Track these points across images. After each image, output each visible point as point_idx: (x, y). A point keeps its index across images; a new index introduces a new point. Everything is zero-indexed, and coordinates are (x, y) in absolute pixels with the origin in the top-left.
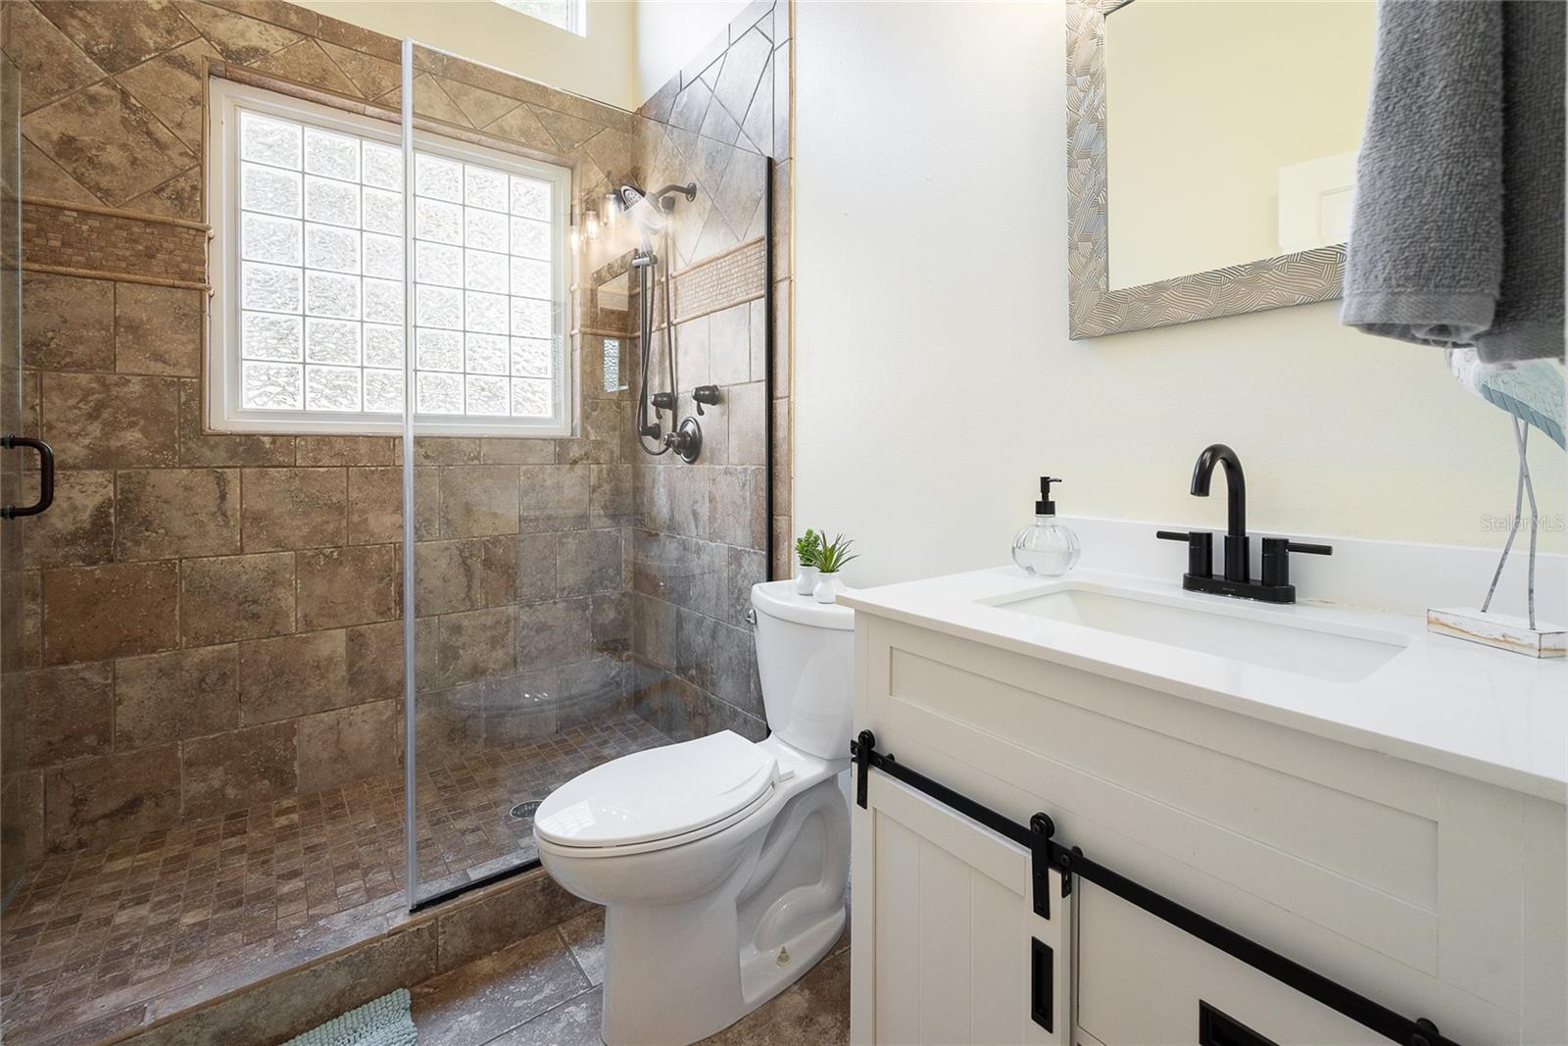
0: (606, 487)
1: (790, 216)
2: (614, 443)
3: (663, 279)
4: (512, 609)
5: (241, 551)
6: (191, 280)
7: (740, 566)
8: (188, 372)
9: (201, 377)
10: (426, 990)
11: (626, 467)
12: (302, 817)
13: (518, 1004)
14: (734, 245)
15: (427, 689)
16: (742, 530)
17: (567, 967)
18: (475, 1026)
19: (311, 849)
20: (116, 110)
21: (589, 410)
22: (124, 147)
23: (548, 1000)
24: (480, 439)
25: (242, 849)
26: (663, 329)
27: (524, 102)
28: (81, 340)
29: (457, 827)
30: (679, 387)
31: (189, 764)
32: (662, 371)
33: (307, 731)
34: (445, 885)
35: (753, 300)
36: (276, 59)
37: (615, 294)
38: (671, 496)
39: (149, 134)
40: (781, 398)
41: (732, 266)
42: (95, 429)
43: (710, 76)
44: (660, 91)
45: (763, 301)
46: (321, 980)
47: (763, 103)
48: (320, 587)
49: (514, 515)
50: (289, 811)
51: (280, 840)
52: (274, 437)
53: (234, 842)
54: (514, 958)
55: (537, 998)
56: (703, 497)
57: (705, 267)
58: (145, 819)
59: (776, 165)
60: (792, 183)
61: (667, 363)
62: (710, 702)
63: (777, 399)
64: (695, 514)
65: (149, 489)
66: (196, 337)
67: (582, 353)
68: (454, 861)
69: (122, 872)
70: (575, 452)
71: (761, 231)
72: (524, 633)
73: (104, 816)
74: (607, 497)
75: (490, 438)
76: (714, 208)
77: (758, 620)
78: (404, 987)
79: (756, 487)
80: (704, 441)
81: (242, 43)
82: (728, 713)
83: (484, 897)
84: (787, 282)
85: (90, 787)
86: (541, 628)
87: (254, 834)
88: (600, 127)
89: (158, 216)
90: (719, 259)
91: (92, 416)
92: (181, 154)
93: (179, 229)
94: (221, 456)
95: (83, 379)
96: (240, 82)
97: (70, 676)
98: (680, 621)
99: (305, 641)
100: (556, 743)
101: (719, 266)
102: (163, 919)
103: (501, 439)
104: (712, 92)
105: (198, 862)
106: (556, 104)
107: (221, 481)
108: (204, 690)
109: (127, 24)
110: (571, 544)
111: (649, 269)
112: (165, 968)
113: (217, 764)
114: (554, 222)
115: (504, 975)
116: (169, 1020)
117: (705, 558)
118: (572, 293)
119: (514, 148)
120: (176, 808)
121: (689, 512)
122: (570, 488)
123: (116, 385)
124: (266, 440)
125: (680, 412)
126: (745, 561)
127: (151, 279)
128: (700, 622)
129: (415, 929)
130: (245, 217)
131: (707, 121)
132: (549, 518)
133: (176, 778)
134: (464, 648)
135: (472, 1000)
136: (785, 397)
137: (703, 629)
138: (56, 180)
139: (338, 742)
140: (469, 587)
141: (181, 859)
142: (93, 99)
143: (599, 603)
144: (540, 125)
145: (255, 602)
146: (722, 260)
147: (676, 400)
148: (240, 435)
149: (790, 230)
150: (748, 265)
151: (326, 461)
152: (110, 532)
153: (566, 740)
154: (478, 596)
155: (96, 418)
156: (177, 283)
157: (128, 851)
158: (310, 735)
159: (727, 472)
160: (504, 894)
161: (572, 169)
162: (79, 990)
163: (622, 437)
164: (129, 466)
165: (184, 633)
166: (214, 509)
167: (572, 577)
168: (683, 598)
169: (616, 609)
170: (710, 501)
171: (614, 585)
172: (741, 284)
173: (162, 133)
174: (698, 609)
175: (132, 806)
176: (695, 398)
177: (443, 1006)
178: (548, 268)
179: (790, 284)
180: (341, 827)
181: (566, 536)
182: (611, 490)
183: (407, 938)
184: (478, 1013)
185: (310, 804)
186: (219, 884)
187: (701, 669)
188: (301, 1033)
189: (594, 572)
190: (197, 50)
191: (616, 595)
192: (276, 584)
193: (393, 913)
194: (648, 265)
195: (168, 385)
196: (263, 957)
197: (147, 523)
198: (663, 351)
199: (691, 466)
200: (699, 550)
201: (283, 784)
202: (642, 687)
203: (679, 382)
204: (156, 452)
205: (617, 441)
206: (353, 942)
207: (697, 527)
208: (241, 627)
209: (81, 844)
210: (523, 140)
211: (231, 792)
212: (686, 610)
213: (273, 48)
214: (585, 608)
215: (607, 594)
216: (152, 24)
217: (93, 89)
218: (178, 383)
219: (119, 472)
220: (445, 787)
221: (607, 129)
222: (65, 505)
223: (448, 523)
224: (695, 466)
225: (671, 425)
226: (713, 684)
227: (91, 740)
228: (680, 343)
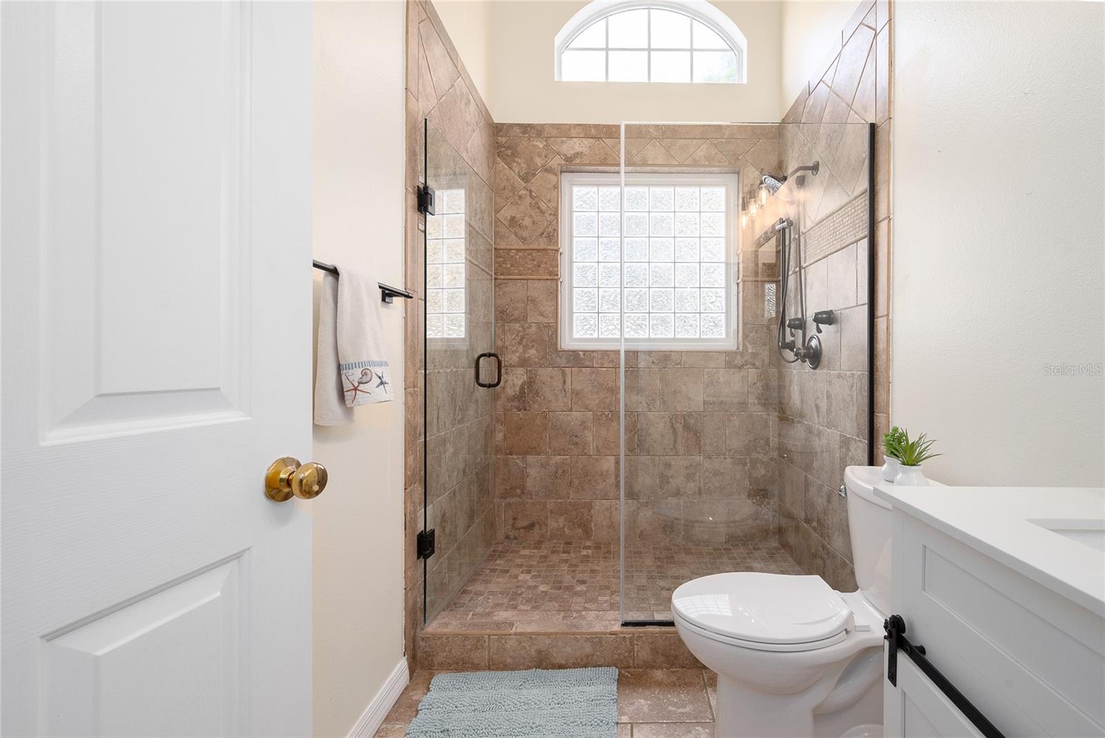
0: (759, 384)
1: (889, 167)
2: (765, 354)
3: (797, 236)
4: (699, 459)
5: (571, 410)
6: (553, 276)
7: (849, 450)
8: (552, 321)
9: (556, 323)
10: (627, 674)
11: (774, 370)
12: (593, 553)
13: (670, 708)
14: (846, 199)
15: (652, 498)
16: (851, 422)
17: (702, 700)
18: (646, 709)
19: (593, 571)
20: (528, 200)
21: (748, 332)
22: (531, 216)
23: (687, 715)
24: (681, 352)
25: (566, 561)
26: (796, 272)
27: (708, 139)
28: (516, 309)
29: (661, 584)
30: (808, 313)
31: (552, 512)
32: (796, 303)
33: (597, 508)
34: (641, 617)
35: (859, 240)
36: (586, 156)
37: (768, 252)
38: (802, 392)
39: (539, 208)
40: (881, 317)
41: (844, 217)
42: (521, 349)
43: (828, 79)
44: (796, 102)
45: (866, 241)
46: (578, 644)
47: (868, 82)
48: (603, 433)
49: (700, 399)
50: (588, 548)
51: (582, 562)
52: (585, 352)
53: (565, 556)
54: (674, 678)
55: (681, 710)
56: (823, 394)
57: (824, 222)
58: (536, 533)
59: (878, 127)
60: (891, 139)
61: (799, 297)
62: (827, 550)
63: (878, 318)
64: (817, 407)
65: (538, 377)
66: (554, 303)
67: (743, 295)
68: (654, 604)
69: (525, 556)
70: (739, 361)
71: (865, 185)
72: (706, 474)
73: (523, 528)
74: (759, 391)
75: (687, 352)
76: (832, 175)
77: (848, 495)
78: (616, 667)
79: (861, 388)
80: (823, 353)
81: (572, 152)
82: (839, 562)
83: (660, 633)
84: (886, 221)
85: (518, 513)
86: (716, 473)
87: (572, 555)
88: (756, 141)
89: (542, 247)
90: (834, 213)
91: (520, 343)
92: (550, 215)
93: (549, 251)
94: (562, 362)
95: (517, 326)
96: (573, 172)
97: (512, 461)
98: (807, 484)
99: (597, 460)
100: (724, 549)
101: (835, 219)
102: (534, 584)
103: (693, 352)
104: (830, 88)
105: (550, 561)
106: (727, 133)
107: (564, 373)
108: (557, 477)
109: (532, 159)
110: (736, 421)
111: (787, 230)
112: (529, 608)
113: (562, 515)
114: (727, 212)
115: (666, 686)
116: (520, 634)
117: (824, 441)
118: (738, 255)
119: (702, 169)
120: (547, 532)
121: (813, 405)
122: (735, 385)
123: (528, 328)
124: (581, 353)
125: (808, 331)
126: (853, 446)
127: (538, 277)
128: (820, 488)
129: (623, 636)
130: (575, 240)
131: (827, 111)
132: (722, 403)
133: (547, 518)
134: (672, 478)
135: (647, 692)
136: (884, 316)
137: (822, 494)
138: (509, 237)
139: (610, 517)
140: (675, 442)
141: (545, 557)
142: (520, 197)
143: (754, 462)
144: (717, 150)
145: (576, 436)
146: (837, 214)
147: (805, 324)
148: (571, 351)
149: (889, 178)
150: (856, 213)
151: (606, 365)
152: (525, 397)
153: (730, 549)
154: (680, 447)
155: (521, 344)
156: (549, 277)
157: (529, 547)
158: (598, 510)
159: (839, 376)
160: (670, 635)
161: (738, 173)
162: (501, 604)
163: (770, 351)
164: (531, 366)
165: (550, 448)
166: (561, 388)
167: (736, 443)
168: (808, 468)
169: (766, 469)
170: (828, 398)
171: (765, 452)
172: (851, 229)
173: (543, 206)
174: (818, 478)
175: (532, 526)
176: (815, 320)
177: (633, 688)
178: (723, 241)
179: (889, 222)
180: (607, 564)
181: (732, 415)
182: (762, 386)
183: (618, 640)
184: (649, 702)
185: (597, 547)
186: (555, 576)
187: (821, 523)
188: (570, 668)
189: (750, 441)
190: (556, 162)
191: (766, 459)
192: (585, 428)
193: (614, 622)
194: (786, 228)
195: (545, 327)
196: (557, 619)
197: (537, 393)
198: (797, 288)
199: (814, 371)
200: (819, 434)
201: (587, 533)
202: (783, 525)
203: (808, 310)
204: (540, 360)
205: (767, 353)
206: (593, 630)
207: (818, 416)
208: (571, 448)
209: (515, 538)
210: (707, 163)
211: (567, 531)
212: (811, 477)
213: (585, 150)
214: (745, 465)
215: (760, 457)
216: (539, 156)
217: (520, 193)
218: (548, 326)
219: (528, 369)
220: (659, 558)
221: (761, 141)
222: (511, 383)
223: (664, 402)
224: (817, 371)
225: (801, 341)
226: (828, 537)
227: (518, 491)
228: (808, 280)
